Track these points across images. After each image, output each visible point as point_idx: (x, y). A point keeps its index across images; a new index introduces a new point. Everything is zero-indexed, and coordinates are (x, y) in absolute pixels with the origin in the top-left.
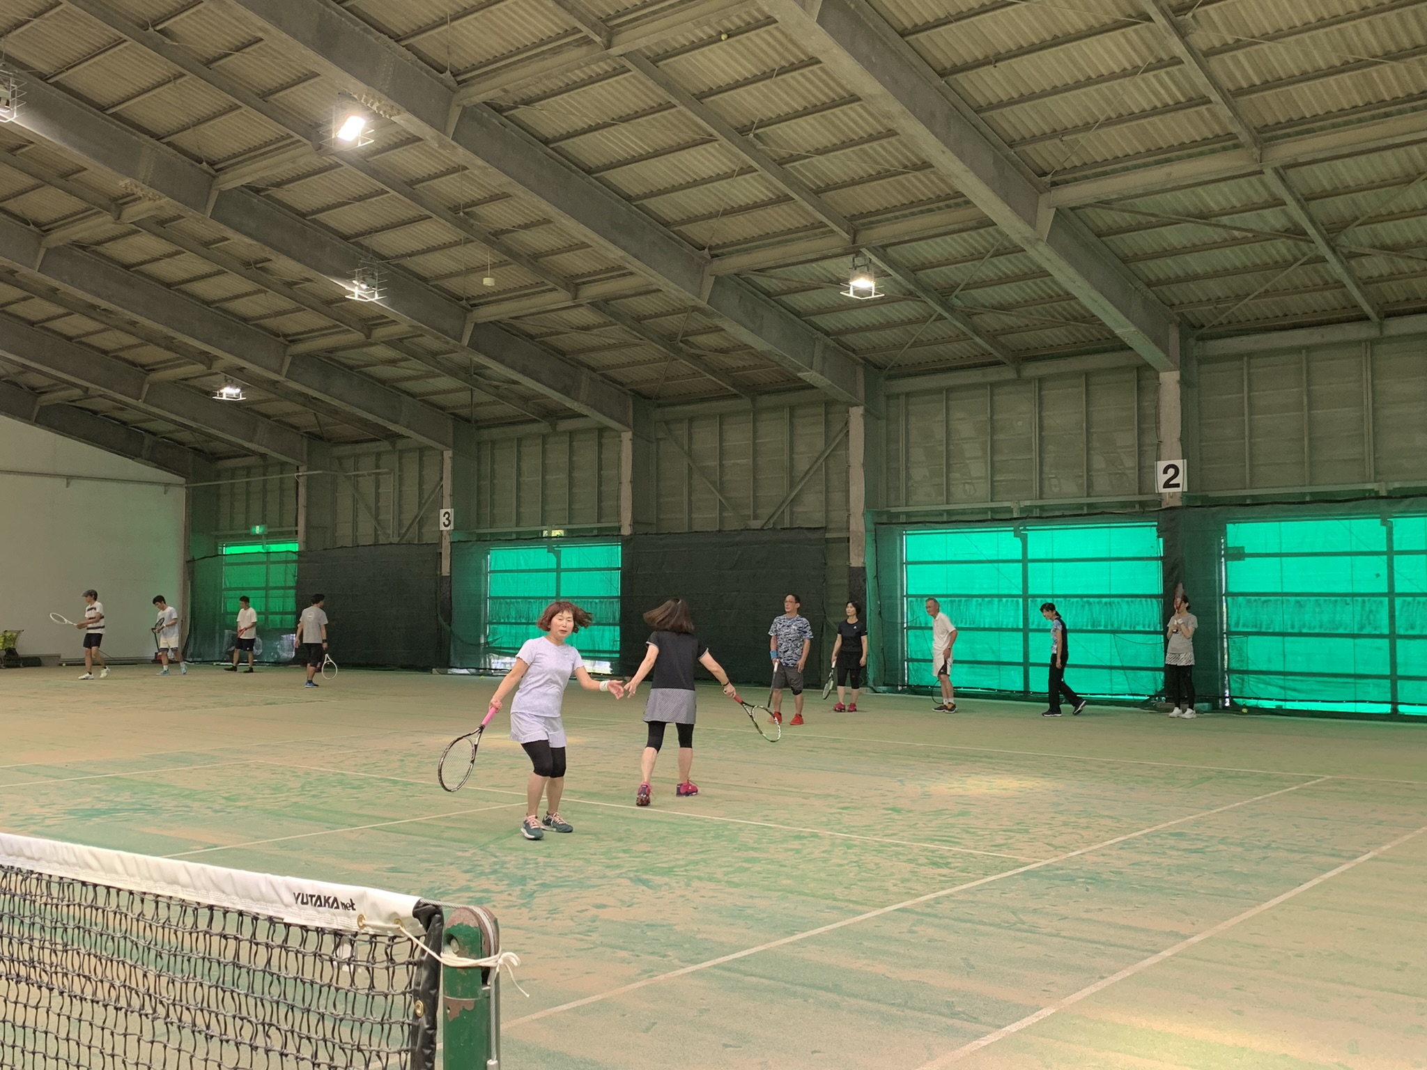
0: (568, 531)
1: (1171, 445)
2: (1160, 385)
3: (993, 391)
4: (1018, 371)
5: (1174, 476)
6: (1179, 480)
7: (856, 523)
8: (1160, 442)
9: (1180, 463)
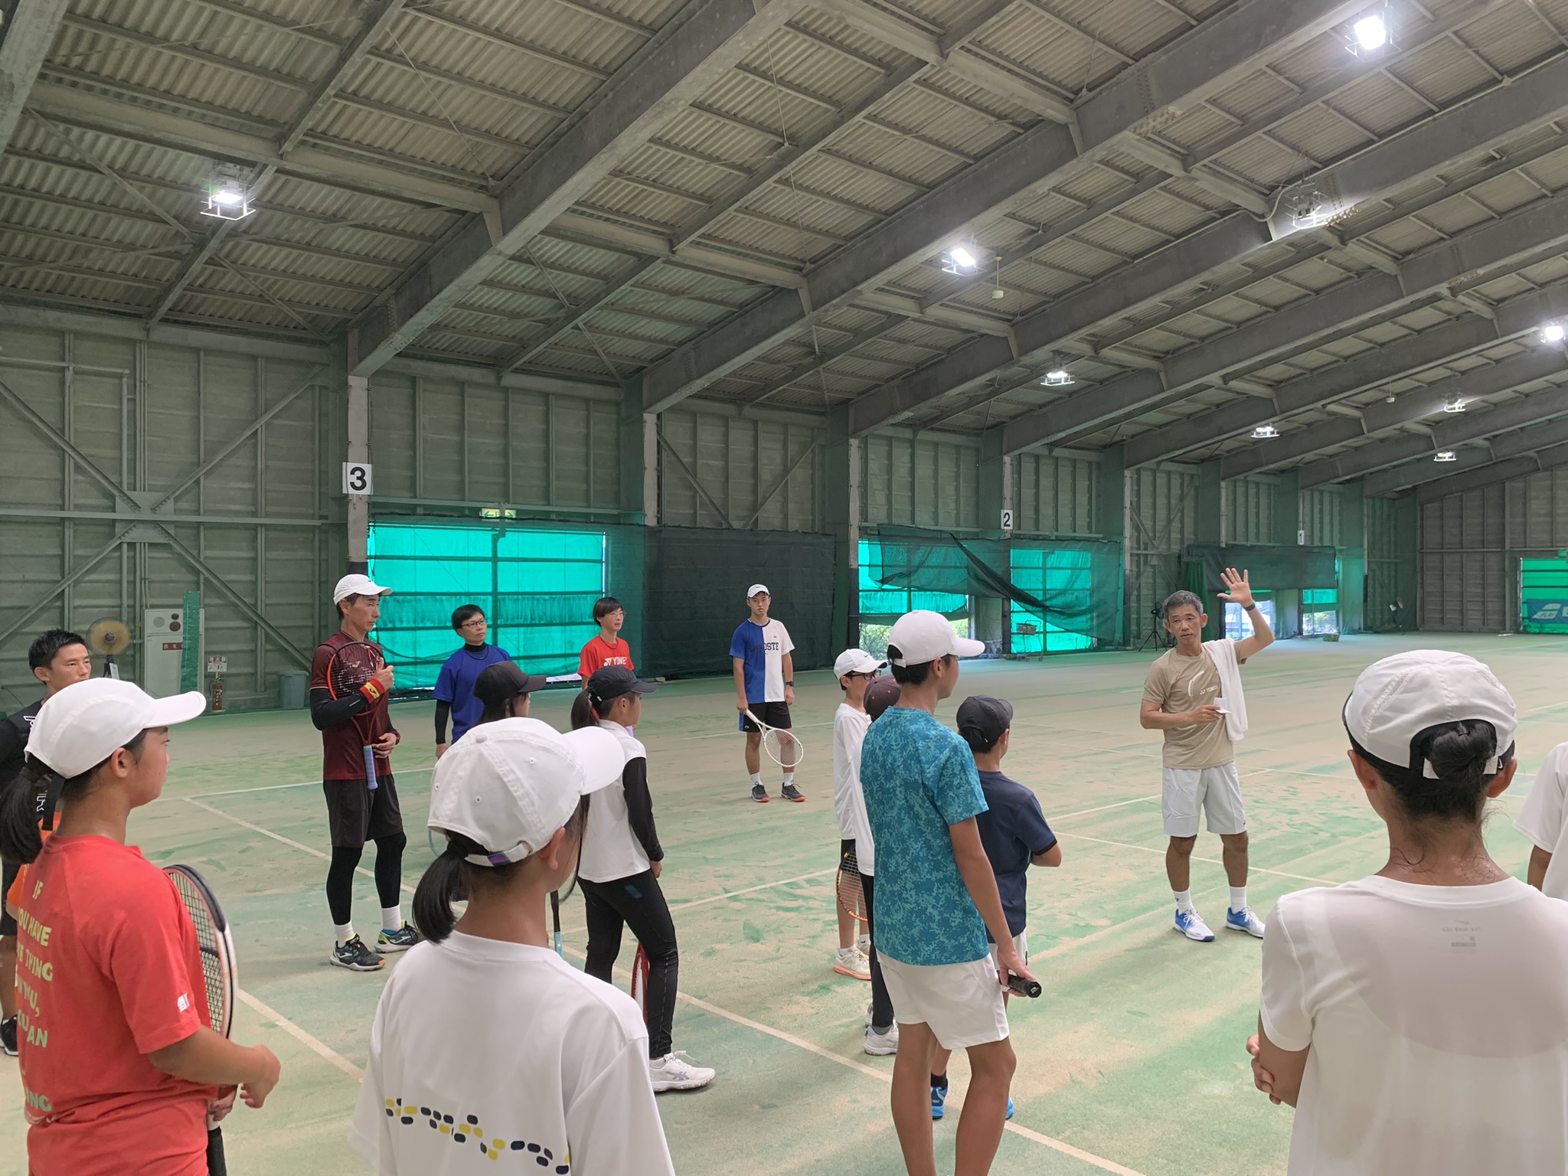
0: (518, 512)
1: (1007, 502)
2: (1002, 463)
3: (895, 444)
4: (915, 434)
5: (1007, 519)
6: (1010, 522)
7: (854, 532)
8: (1002, 498)
9: (1011, 512)
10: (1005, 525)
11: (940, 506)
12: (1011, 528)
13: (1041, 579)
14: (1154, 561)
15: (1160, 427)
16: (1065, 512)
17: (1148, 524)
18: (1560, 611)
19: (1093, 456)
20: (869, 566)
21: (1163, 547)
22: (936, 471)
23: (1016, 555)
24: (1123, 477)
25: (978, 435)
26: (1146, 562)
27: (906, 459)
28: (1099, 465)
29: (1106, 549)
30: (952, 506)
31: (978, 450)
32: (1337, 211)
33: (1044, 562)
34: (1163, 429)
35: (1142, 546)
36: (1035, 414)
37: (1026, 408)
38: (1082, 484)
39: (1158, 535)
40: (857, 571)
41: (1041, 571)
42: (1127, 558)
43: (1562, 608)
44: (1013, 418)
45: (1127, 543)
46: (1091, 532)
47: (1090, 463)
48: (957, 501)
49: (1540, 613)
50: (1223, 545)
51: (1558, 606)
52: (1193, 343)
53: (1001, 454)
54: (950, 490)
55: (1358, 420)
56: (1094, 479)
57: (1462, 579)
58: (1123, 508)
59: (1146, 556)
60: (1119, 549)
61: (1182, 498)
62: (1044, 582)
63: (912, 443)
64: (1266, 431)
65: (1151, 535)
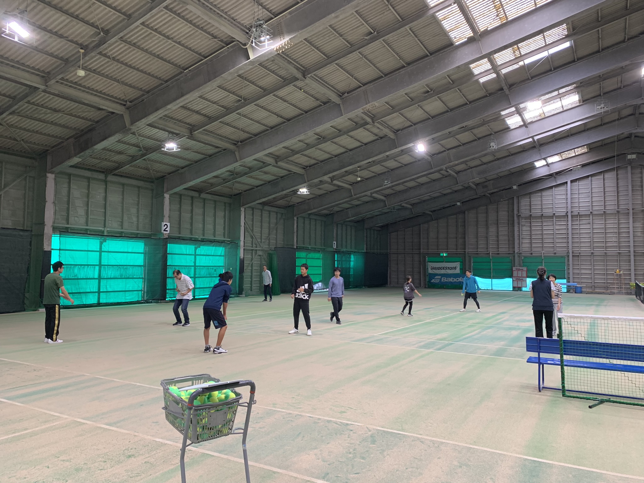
1: (166, 218)
2: (164, 198)
3: (91, 181)
4: (106, 177)
5: (166, 228)
6: (168, 229)
7: (48, 229)
8: (163, 216)
9: (168, 224)
10: (165, 230)
11: (125, 218)
12: (168, 232)
13: (193, 260)
14: (260, 253)
15: (257, 187)
16: (209, 227)
17: (258, 235)
18: (441, 279)
19: (226, 200)
20: (60, 250)
21: (265, 247)
22: (123, 199)
23: (172, 247)
24: (240, 211)
25: (152, 182)
26: (256, 253)
27: (102, 191)
28: (230, 204)
29: (230, 246)
30: (135, 219)
31: (152, 190)
32: (281, 43)
33: (195, 252)
34: (259, 188)
35: (254, 245)
36: (179, 171)
37: (174, 169)
38: (220, 214)
39: (263, 241)
40: (50, 253)
41: (193, 257)
42: (242, 251)
43: (441, 278)
44: (169, 174)
45: (242, 243)
46: (225, 238)
47: (225, 203)
48: (138, 217)
49: (433, 280)
50: (295, 247)
51: (440, 277)
52: (252, 137)
53: (163, 193)
54: (134, 211)
55: (350, 190)
56: (227, 212)
57: (405, 265)
58: (240, 226)
59: (256, 250)
60: (237, 246)
61: (276, 224)
62: (195, 262)
63: (106, 182)
64: (304, 191)
65: (259, 240)
